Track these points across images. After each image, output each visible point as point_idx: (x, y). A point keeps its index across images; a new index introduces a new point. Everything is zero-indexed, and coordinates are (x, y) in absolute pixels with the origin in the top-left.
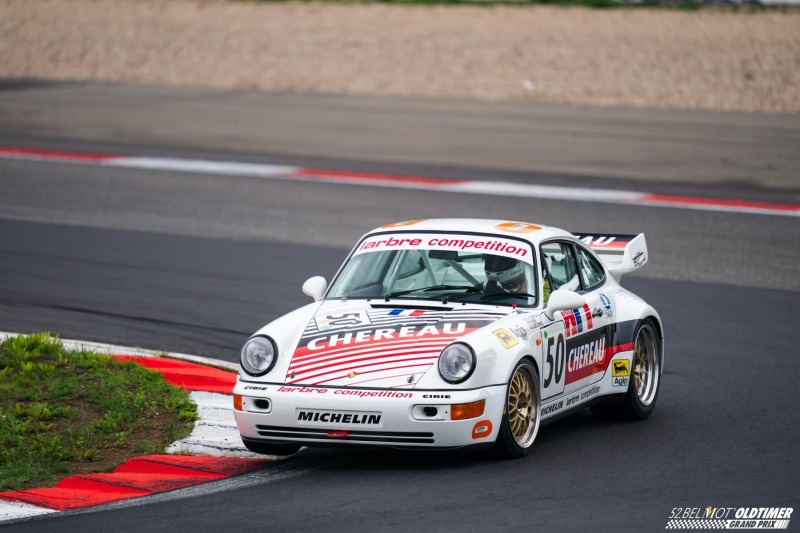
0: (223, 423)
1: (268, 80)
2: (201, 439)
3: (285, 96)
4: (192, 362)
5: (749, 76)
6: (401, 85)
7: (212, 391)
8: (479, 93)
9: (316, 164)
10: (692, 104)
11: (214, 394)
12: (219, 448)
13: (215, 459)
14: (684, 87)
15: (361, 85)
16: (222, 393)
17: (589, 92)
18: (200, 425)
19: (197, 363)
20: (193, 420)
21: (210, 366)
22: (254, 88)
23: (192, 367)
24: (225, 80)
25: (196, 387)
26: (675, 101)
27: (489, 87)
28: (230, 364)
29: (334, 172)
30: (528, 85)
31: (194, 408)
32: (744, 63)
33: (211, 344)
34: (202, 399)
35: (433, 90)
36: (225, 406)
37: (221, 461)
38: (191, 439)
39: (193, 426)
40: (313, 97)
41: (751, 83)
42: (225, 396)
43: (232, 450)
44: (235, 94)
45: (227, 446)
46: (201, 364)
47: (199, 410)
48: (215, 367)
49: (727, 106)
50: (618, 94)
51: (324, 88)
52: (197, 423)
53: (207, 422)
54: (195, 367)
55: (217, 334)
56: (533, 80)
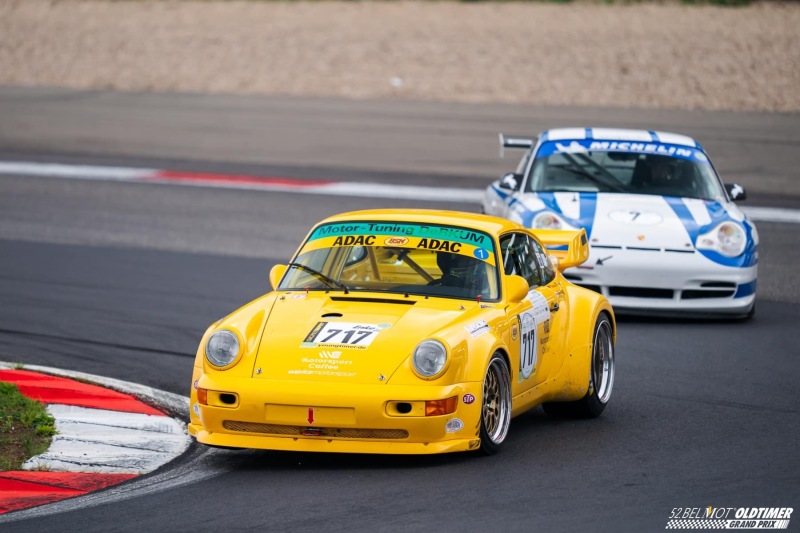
0: (81, 437)
1: (125, 80)
2: (59, 454)
3: (142, 96)
4: (49, 374)
5: (625, 70)
6: (263, 84)
7: (70, 405)
8: (346, 91)
9: (176, 167)
10: (566, 100)
11: (72, 407)
12: (79, 464)
13: (74, 475)
14: (558, 82)
15: (222, 84)
16: (81, 406)
17: (459, 89)
18: (57, 439)
19: (54, 375)
20: (51, 434)
21: (67, 377)
22: (111, 88)
23: (49, 379)
24: (81, 80)
25: (53, 401)
26: (548, 97)
27: (356, 85)
28: (89, 375)
29: (195, 174)
30: (396, 82)
31: (51, 422)
32: (620, 57)
33: (68, 355)
34: (59, 413)
35: (297, 88)
36: (84, 420)
37: (81, 476)
38: (49, 454)
39: (51, 441)
40: (172, 97)
41: (626, 77)
42: (83, 409)
43: (91, 465)
44: (90, 95)
45: (86, 461)
46: (59, 376)
47: (57, 426)
48: (73, 379)
49: (603, 101)
50: (489, 90)
51: (184, 87)
52: (54, 437)
53: (65, 436)
54: (53, 379)
55: (75, 344)
56: (401, 76)
